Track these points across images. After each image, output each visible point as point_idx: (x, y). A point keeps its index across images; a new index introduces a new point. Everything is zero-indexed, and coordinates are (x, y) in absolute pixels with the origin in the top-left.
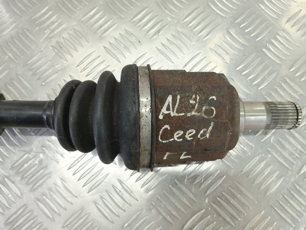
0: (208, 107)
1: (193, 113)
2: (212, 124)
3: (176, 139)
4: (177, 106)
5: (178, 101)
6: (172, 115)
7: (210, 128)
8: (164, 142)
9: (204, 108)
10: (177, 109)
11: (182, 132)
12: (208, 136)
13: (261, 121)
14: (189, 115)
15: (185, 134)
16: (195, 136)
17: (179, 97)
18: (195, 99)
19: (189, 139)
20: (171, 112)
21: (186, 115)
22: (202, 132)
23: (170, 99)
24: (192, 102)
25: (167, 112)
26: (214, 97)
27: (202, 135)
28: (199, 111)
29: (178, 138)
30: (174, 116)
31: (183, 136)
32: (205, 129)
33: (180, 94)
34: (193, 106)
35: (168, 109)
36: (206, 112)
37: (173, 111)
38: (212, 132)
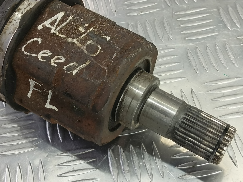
0: (94, 43)
1: (75, 41)
2: (88, 63)
3: (39, 57)
4: (63, 25)
5: (68, 21)
6: (53, 31)
7: (83, 66)
8: (25, 53)
9: (89, 42)
10: (61, 29)
11: (51, 54)
12: (75, 72)
14: (69, 40)
15: (51, 57)
16: (61, 65)
17: (71, 18)
18: (86, 29)
19: (53, 64)
20: (54, 28)
21: (66, 39)
22: (71, 65)
23: (61, 15)
24: (81, 29)
25: (49, 26)
26: (108, 38)
27: (69, 69)
28: (82, 42)
29: (42, 57)
30: (54, 34)
31: (48, 59)
32: (76, 64)
33: (74, 16)
34: (80, 34)
35: (52, 24)
36: (89, 48)
37: (56, 29)
38: (81, 71)
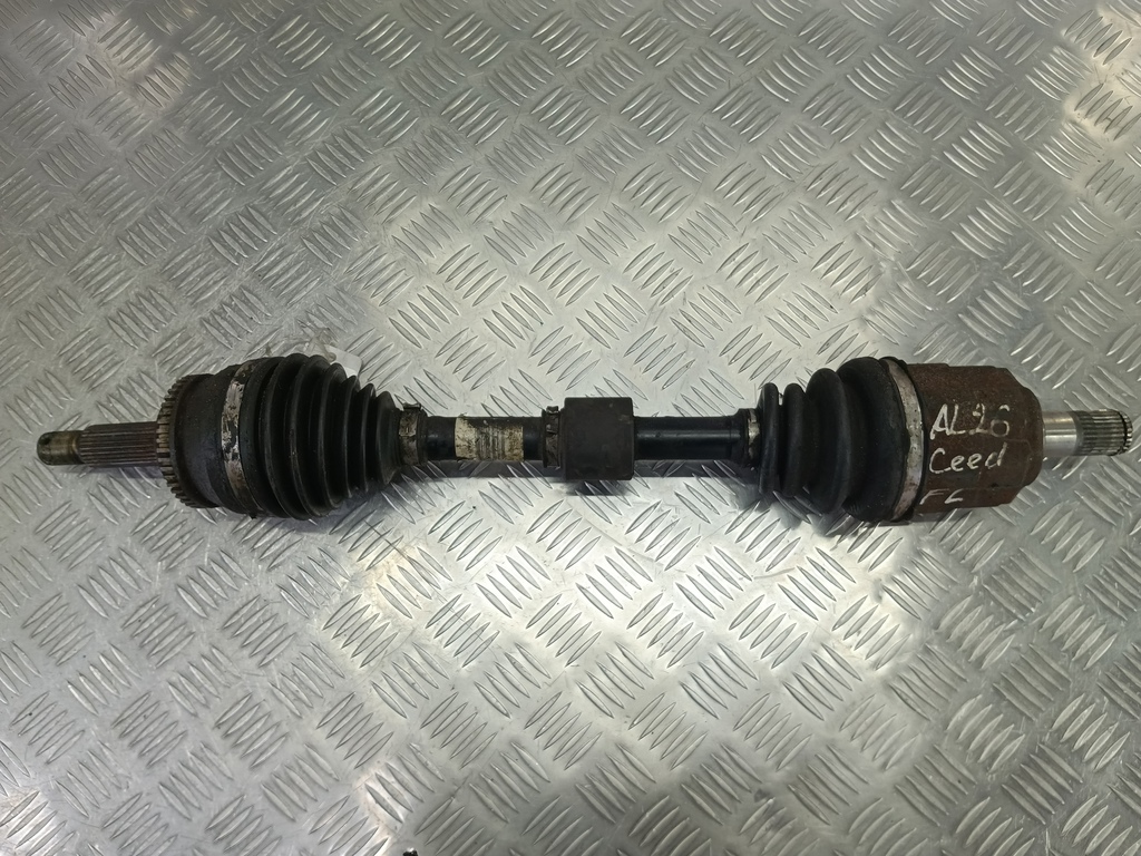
0: (998, 422)
1: (978, 430)
2: (1005, 445)
3: (954, 468)
4: (954, 420)
5: (956, 413)
6: (948, 433)
7: (1002, 452)
8: (937, 472)
9: (993, 423)
10: (955, 425)
11: (963, 458)
12: (999, 463)
13: (1069, 442)
14: (972, 432)
15: (966, 461)
16: (981, 463)
17: (957, 407)
18: (980, 410)
19: (973, 468)
20: (947, 429)
21: (967, 433)
22: (990, 457)
23: (944, 410)
24: (975, 414)
25: (941, 430)
26: (1006, 407)
27: (991, 462)
28: (986, 426)
29: (958, 467)
30: (951, 435)
31: (964, 464)
32: (995, 454)
33: (959, 403)
34: (978, 419)
35: (942, 425)
36: (996, 429)
37: (949, 427)
38: (1005, 458)
